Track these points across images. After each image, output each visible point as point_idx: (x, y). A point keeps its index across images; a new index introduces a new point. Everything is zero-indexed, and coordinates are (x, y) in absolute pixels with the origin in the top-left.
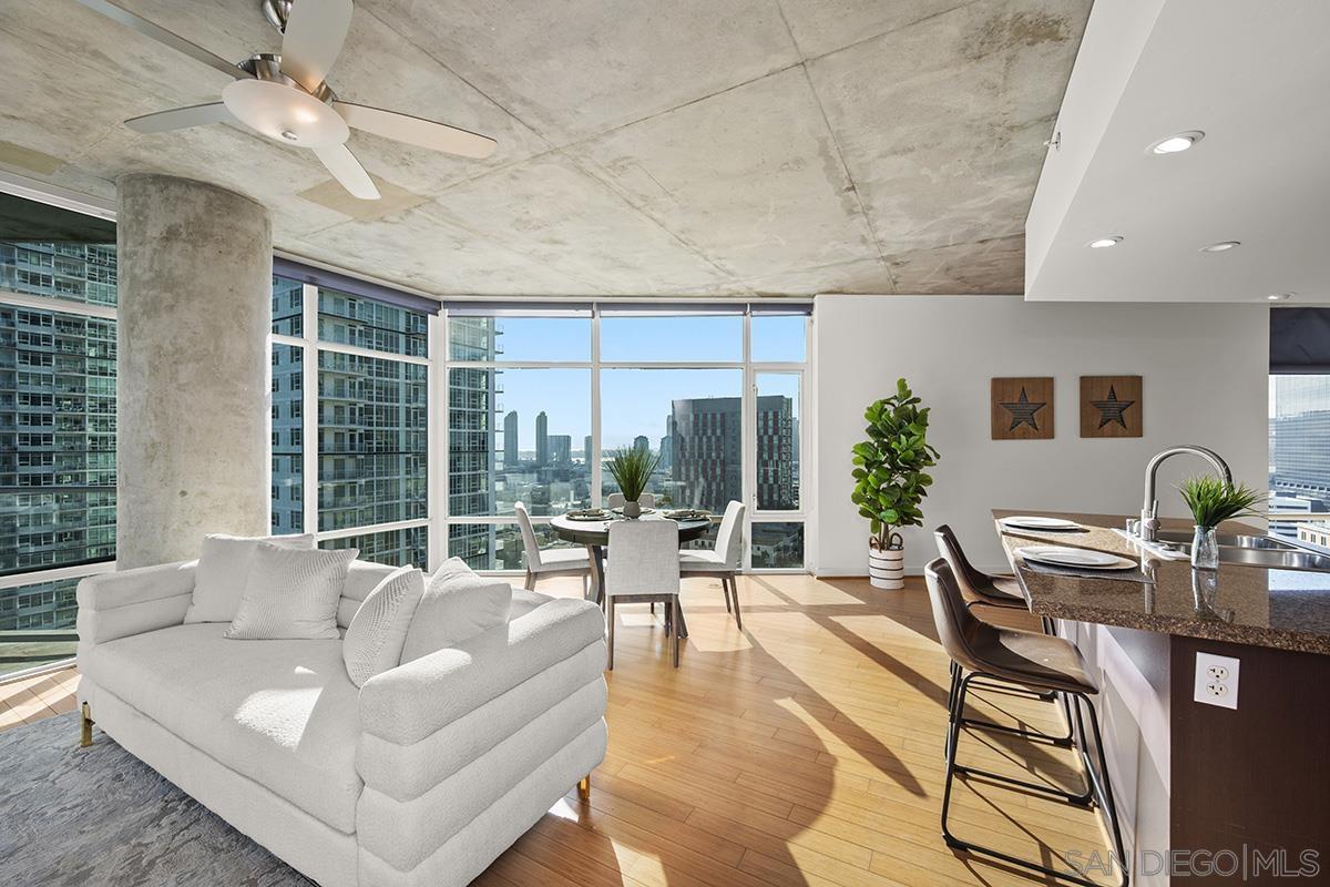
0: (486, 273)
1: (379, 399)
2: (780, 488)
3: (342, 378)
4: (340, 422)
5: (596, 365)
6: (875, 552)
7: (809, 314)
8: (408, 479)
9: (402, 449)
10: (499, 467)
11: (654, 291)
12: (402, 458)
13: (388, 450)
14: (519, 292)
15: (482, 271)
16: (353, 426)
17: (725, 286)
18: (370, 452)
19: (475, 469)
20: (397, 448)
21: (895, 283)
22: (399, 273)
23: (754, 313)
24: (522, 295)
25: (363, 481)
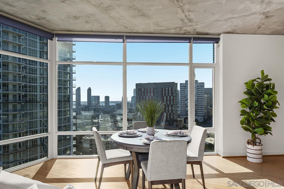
0: (76, 18)
1: (29, 82)
2: (173, 114)
3: (16, 74)
4: (15, 91)
5: (125, 64)
6: (250, 146)
7: (217, 43)
8: (40, 112)
9: (38, 100)
10: (74, 107)
11: (152, 30)
12: (38, 104)
13: (33, 101)
14: (90, 30)
15: (74, 17)
16: (20, 92)
17: (184, 28)
18: (26, 102)
19: (65, 108)
20: (37, 100)
21: (259, 28)
22: (34, 17)
23: (194, 42)
24: (92, 31)
25: (23, 112)
